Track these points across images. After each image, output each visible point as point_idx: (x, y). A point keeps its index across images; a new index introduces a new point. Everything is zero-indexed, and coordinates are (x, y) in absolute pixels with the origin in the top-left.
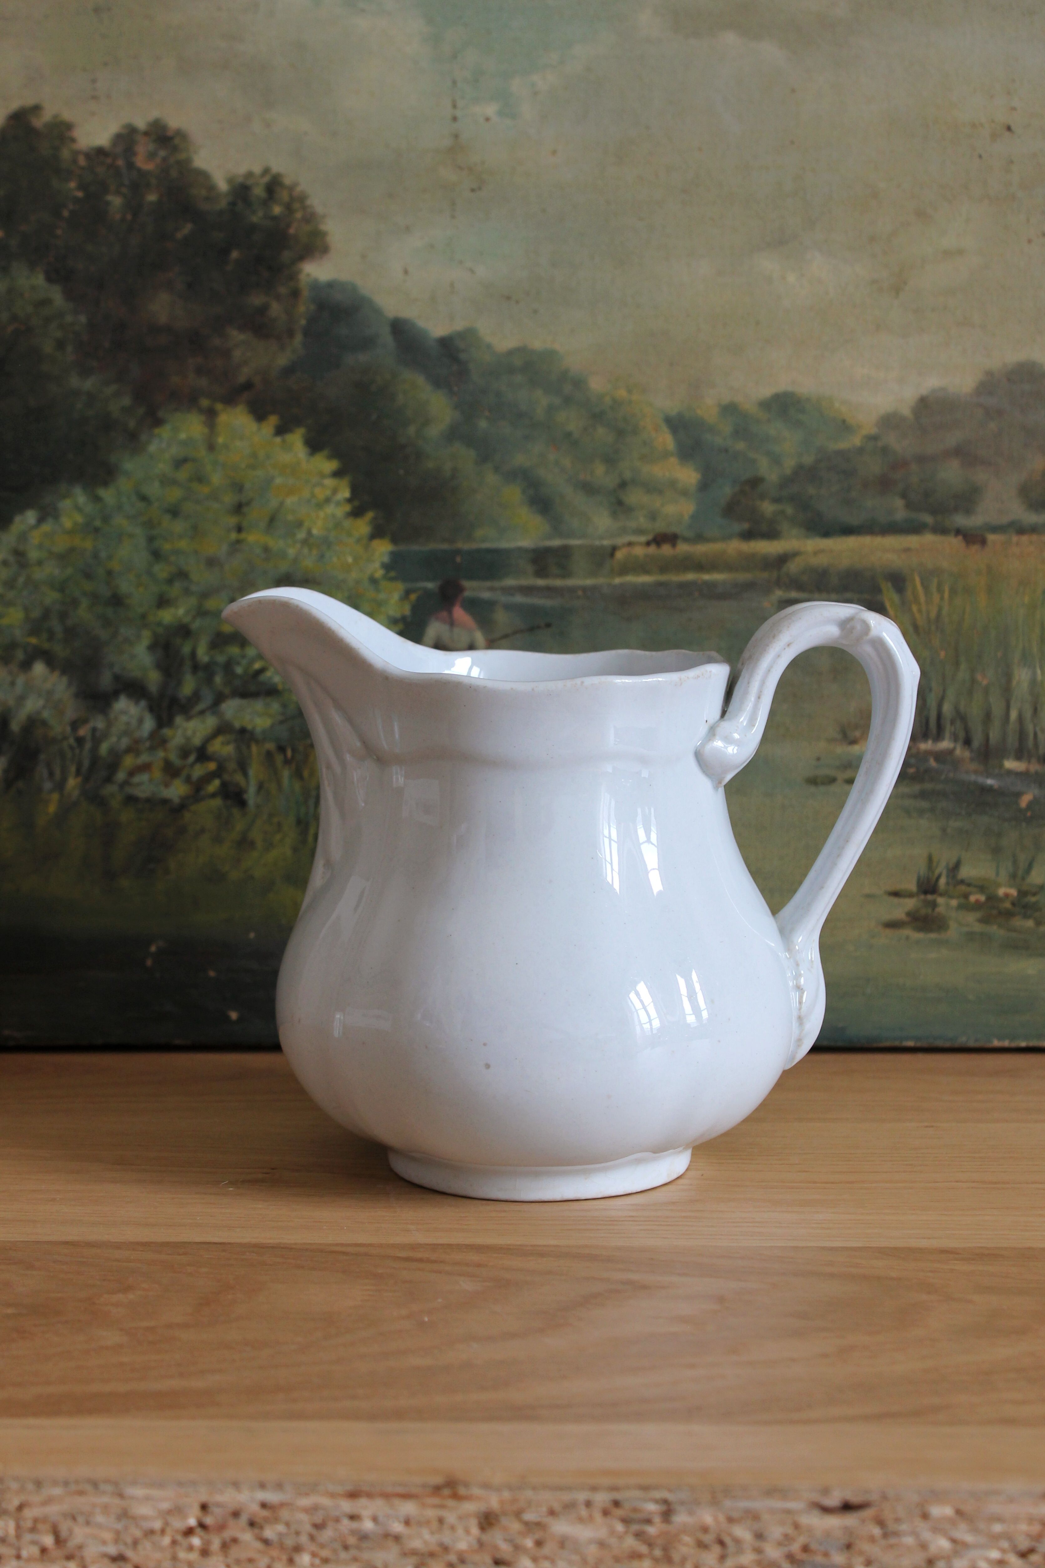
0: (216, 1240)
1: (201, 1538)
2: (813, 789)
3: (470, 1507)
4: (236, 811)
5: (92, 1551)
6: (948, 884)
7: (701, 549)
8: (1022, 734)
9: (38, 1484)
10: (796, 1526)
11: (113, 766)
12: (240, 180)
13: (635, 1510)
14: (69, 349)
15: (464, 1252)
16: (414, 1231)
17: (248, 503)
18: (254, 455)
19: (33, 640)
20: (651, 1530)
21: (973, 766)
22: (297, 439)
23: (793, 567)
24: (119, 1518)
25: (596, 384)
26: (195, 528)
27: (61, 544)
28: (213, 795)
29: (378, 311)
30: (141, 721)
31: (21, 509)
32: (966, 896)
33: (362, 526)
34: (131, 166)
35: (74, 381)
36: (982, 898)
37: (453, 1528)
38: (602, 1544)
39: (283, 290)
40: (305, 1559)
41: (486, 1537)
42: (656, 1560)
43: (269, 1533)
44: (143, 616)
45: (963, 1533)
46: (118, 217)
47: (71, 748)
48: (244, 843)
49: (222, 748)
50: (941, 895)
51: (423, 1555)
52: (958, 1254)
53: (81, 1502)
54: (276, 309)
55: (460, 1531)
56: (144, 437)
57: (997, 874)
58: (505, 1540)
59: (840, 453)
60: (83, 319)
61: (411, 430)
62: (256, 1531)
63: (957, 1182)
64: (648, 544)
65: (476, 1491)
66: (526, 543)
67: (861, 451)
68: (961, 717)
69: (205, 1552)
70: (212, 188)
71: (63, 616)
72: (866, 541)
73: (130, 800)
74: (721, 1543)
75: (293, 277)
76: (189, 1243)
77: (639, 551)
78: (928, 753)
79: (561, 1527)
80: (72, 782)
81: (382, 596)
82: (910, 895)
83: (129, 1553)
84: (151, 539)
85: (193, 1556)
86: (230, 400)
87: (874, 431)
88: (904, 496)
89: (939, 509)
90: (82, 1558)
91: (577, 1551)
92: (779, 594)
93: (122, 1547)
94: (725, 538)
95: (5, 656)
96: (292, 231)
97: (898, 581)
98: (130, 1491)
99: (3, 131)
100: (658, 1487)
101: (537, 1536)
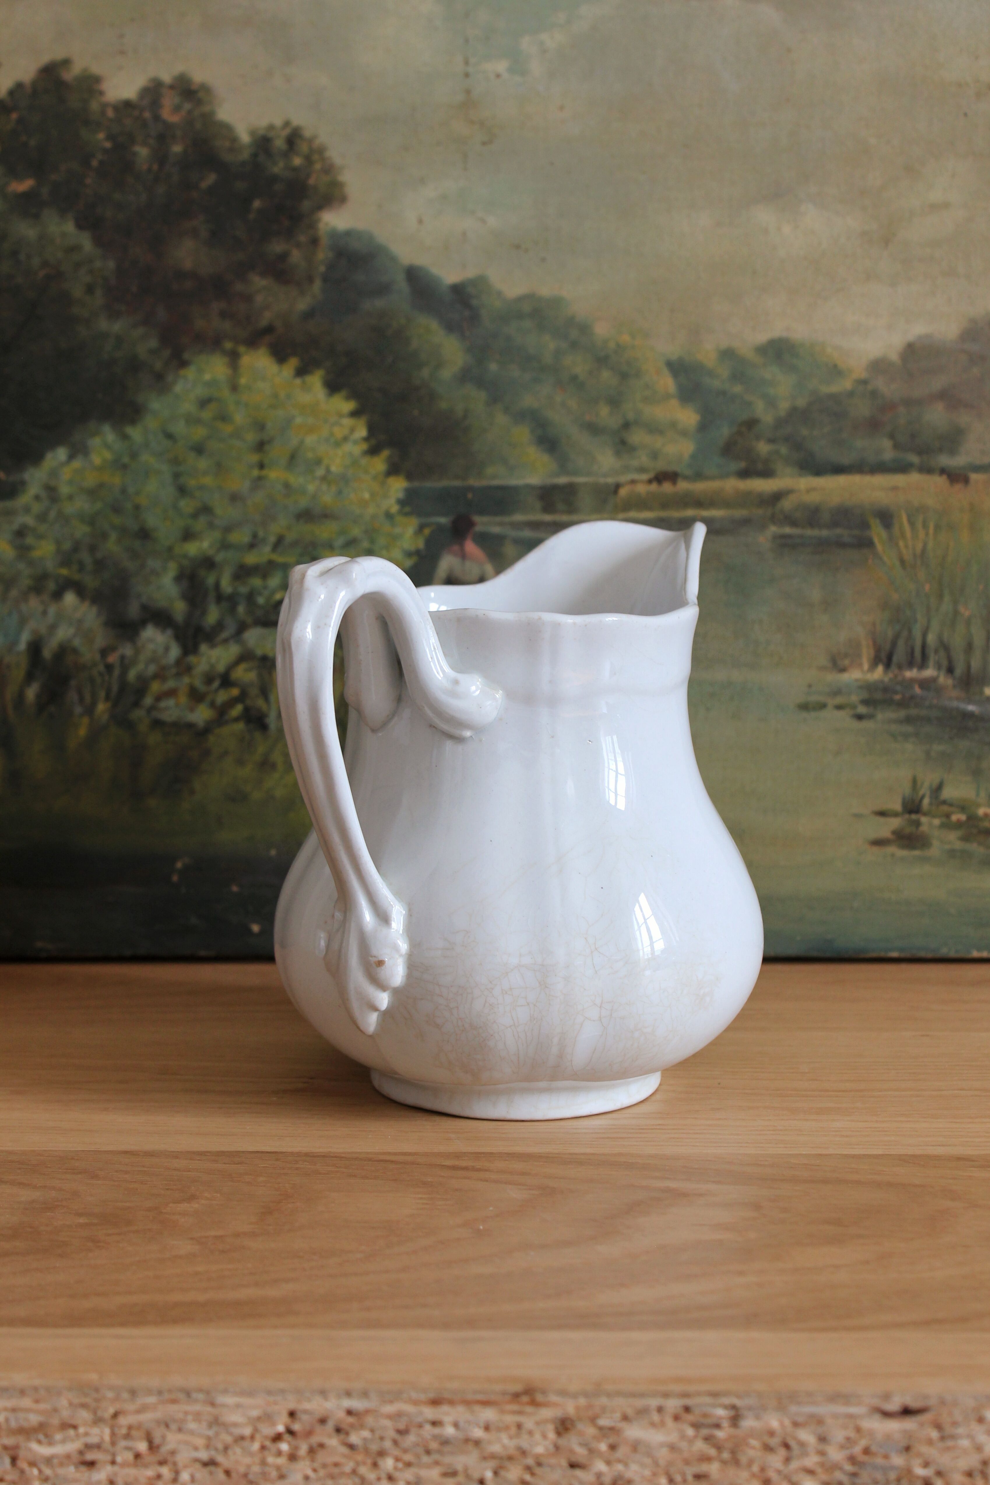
0: (268, 1149)
1: (289, 1443)
2: (804, 714)
3: (547, 1413)
4: (258, 735)
5: (184, 1456)
6: (931, 804)
7: (700, 487)
9: (133, 1393)
10: (858, 1430)
11: (141, 690)
12: (262, 132)
13: (705, 1415)
14: (99, 293)
15: (507, 1160)
16: (455, 1139)
17: (270, 441)
18: (276, 396)
19: (64, 572)
20: (720, 1434)
21: (955, 693)
22: (316, 380)
23: (787, 504)
24: (210, 1426)
25: (601, 330)
26: (219, 465)
27: (91, 480)
28: (237, 720)
29: (393, 259)
30: (167, 649)
31: (53, 445)
32: (948, 816)
33: (379, 464)
34: (157, 118)
35: (103, 324)
36: (963, 817)
37: (530, 1433)
38: (672, 1448)
39: (302, 238)
41: (562, 1442)
42: (724, 1462)
43: (354, 1438)
44: (170, 549)
46: (145, 167)
47: (101, 674)
48: (266, 765)
49: (244, 674)
50: (925, 814)
51: (501, 1458)
52: (973, 1161)
53: (174, 1410)
54: (296, 256)
55: (538, 1436)
56: (170, 378)
57: (978, 795)
58: (580, 1444)
59: (833, 397)
60: (111, 264)
61: (425, 372)
62: (342, 1436)
63: (961, 1090)
65: (553, 1398)
66: (534, 479)
67: (851, 394)
68: (944, 647)
69: (293, 1457)
70: (234, 140)
71: (93, 549)
72: (856, 480)
73: (157, 724)
74: (787, 1446)
75: (313, 225)
76: (243, 1152)
77: (642, 489)
78: (912, 680)
79: (634, 1432)
80: (101, 707)
81: (397, 530)
82: (896, 815)
83: (220, 1459)
84: (176, 476)
85: (281, 1461)
86: (253, 342)
87: (864, 375)
88: (892, 436)
89: (924, 450)
90: (175, 1464)
91: (649, 1454)
92: (773, 529)
93: (213, 1453)
94: (723, 476)
95: (38, 586)
96: (312, 181)
97: (886, 517)
98: (221, 1399)
99: (34, 83)
100: (726, 1394)
101: (611, 1440)
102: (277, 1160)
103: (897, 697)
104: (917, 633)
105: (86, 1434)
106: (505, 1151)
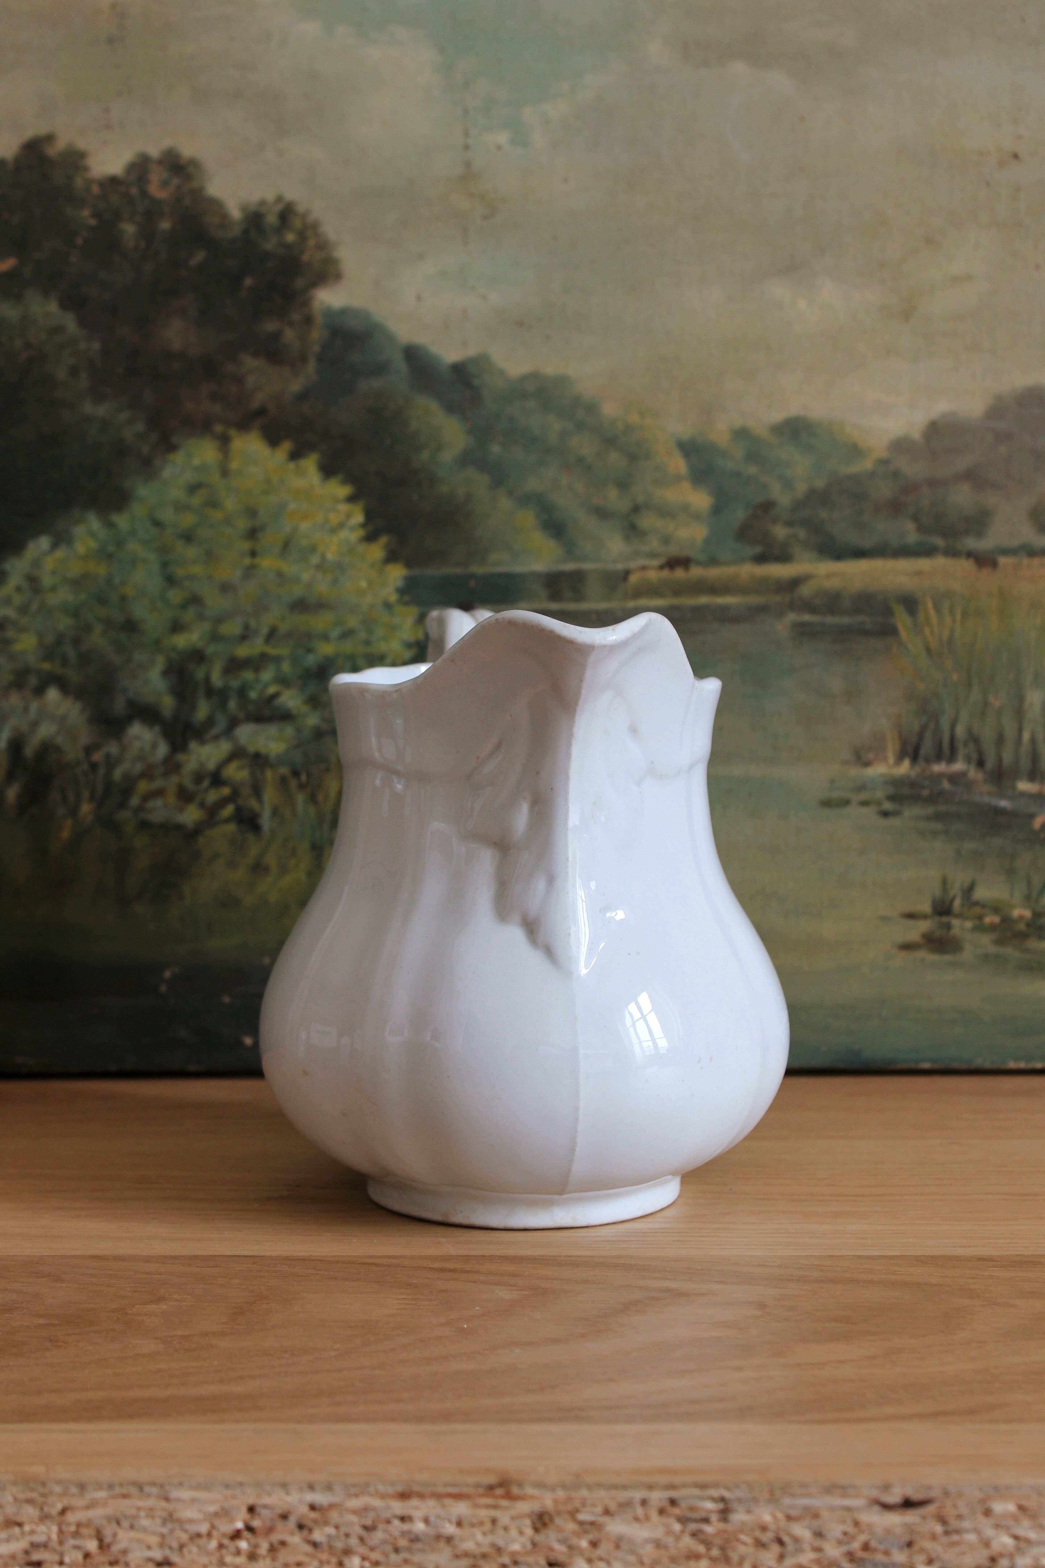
1: (248, 1540)
3: (523, 1507)
4: (250, 837)
5: (136, 1556)
6: (963, 905)
7: (714, 573)
8: (1035, 756)
9: (82, 1487)
10: (856, 1524)
11: (127, 790)
12: (253, 208)
13: (692, 1509)
14: (83, 375)
15: (498, 1263)
17: (263, 528)
18: (268, 481)
19: (47, 666)
20: (709, 1529)
21: (986, 788)
22: (310, 464)
23: (806, 590)
24: (164, 1522)
25: (609, 410)
26: (209, 553)
27: (75, 570)
28: (227, 821)
29: (391, 338)
30: (154, 746)
31: (36, 533)
32: (980, 918)
33: (376, 551)
34: (144, 194)
35: (88, 408)
36: (996, 919)
37: (506, 1529)
38: (658, 1544)
39: (296, 317)
40: (356, 1561)
41: (540, 1538)
42: (713, 1560)
43: (318, 1536)
44: (158, 642)
45: (1026, 1530)
46: (131, 245)
47: (85, 773)
48: (259, 868)
49: (236, 772)
50: (957, 916)
51: (474, 1557)
52: (995, 1261)
53: (126, 1506)
54: (289, 336)
55: (514, 1533)
56: (158, 463)
58: (559, 1541)
59: (853, 478)
60: (96, 346)
61: (425, 455)
62: (305, 1532)
63: (987, 1194)
64: (661, 567)
65: (530, 1491)
66: (539, 566)
67: (872, 474)
68: (974, 739)
69: (252, 1556)
70: (224, 216)
71: (77, 642)
72: (878, 564)
73: (145, 825)
74: (780, 1542)
75: (307, 303)
76: (219, 1256)
77: (653, 575)
78: (941, 775)
79: (616, 1527)
80: (86, 808)
81: (399, 620)
82: (925, 917)
83: (175, 1558)
84: (164, 565)
85: (240, 1560)
86: (244, 425)
87: (885, 455)
88: (915, 518)
89: (951, 533)
90: (127, 1564)
91: (632, 1552)
92: (792, 617)
93: (167, 1552)
94: (740, 561)
95: (19, 681)
96: (306, 257)
97: (910, 603)
98: (175, 1494)
99: (17, 160)
100: (716, 1485)
101: (591, 1537)
102: (255, 1263)
103: (925, 793)
104: (945, 724)
105: (32, 1532)
106: (498, 1254)
